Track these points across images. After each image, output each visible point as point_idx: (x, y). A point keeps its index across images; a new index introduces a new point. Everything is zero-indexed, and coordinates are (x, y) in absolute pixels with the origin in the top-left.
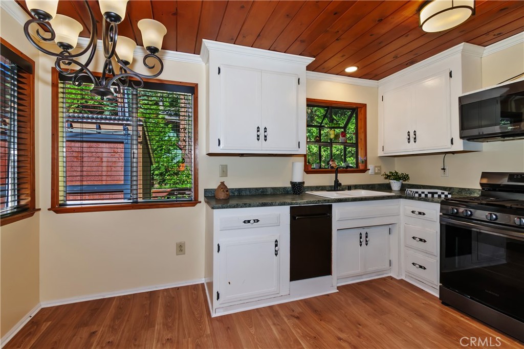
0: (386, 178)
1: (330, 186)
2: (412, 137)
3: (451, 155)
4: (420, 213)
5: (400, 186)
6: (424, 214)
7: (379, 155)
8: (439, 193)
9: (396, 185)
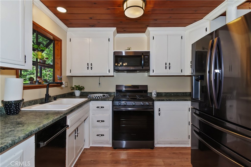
0: (72, 89)
1: (41, 99)
2: (90, 66)
3: (103, 77)
4: (101, 107)
5: (80, 93)
6: (103, 107)
7: (67, 75)
8: (106, 96)
9: (77, 93)
